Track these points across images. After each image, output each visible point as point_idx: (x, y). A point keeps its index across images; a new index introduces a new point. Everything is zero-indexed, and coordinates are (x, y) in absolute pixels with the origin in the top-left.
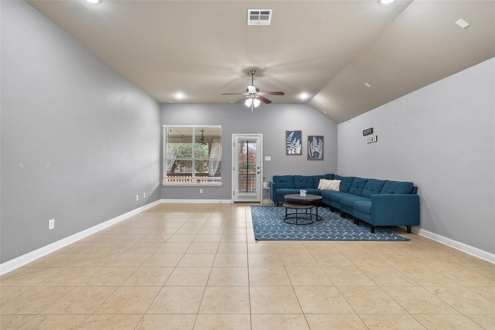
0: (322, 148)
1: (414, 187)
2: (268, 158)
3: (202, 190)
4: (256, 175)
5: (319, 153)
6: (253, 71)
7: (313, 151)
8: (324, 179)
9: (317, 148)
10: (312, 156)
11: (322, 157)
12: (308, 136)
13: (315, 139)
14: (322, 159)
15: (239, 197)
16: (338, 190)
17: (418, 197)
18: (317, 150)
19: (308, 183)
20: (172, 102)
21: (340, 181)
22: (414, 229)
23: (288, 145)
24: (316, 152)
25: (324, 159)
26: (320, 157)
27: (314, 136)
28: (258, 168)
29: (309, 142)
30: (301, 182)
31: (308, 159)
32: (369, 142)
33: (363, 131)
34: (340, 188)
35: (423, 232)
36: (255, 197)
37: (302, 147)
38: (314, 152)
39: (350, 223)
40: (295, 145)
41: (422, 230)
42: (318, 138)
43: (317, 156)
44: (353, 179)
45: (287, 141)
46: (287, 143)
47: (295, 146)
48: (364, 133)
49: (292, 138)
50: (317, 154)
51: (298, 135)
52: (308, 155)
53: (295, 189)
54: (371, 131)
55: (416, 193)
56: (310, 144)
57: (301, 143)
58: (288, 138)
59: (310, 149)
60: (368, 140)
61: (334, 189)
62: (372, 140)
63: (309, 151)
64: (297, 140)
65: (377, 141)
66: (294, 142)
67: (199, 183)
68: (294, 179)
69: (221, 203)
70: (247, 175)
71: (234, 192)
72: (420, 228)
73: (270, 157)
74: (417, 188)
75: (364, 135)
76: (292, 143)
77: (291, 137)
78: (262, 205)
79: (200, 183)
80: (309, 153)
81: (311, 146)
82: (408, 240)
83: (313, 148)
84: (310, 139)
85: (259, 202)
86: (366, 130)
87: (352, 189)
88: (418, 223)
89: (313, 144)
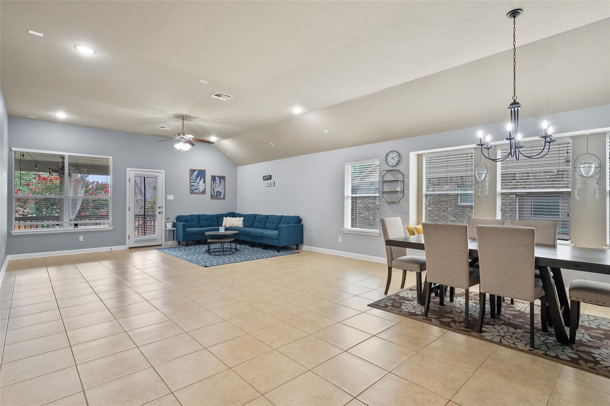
0: (224, 187)
1: (300, 219)
2: (170, 197)
3: (82, 237)
4: (157, 216)
5: (221, 193)
6: (184, 117)
7: (216, 190)
8: (228, 217)
9: (219, 188)
10: (215, 195)
11: (224, 197)
12: (211, 176)
13: (217, 179)
14: (224, 198)
15: (136, 242)
16: (242, 226)
17: (303, 225)
18: (220, 190)
19: (213, 222)
20: (35, 117)
21: (243, 218)
22: (300, 246)
23: (192, 184)
24: (218, 191)
25: (226, 198)
26: (222, 196)
27: (217, 176)
28: (160, 208)
29: (212, 182)
30: (206, 220)
31: (211, 199)
32: (268, 186)
33: (263, 177)
34: (243, 224)
35: (305, 247)
36: (155, 240)
37: (205, 187)
38: (217, 192)
39: (260, 250)
40: (198, 183)
41: (304, 246)
42: (220, 178)
43: (220, 195)
44: (255, 216)
45: (190, 179)
46: (191, 182)
47: (199, 185)
48: (264, 178)
49: (196, 177)
50: (219, 193)
51: (202, 174)
52: (212, 194)
53: (201, 228)
54: (270, 178)
55: (301, 223)
56: (213, 184)
57: (204, 182)
58: (192, 177)
59: (213, 189)
60: (267, 184)
61: (239, 225)
62: (271, 184)
63: (212, 191)
64: (201, 179)
65: (274, 185)
66: (198, 181)
67: (76, 228)
68: (199, 218)
69: (111, 250)
70: (145, 215)
71: (129, 236)
72: (303, 245)
73: (173, 196)
74: (302, 219)
75: (264, 180)
76: (196, 181)
77: (195, 175)
78: (164, 247)
79: (78, 228)
80: (213, 192)
81: (214, 186)
82: (299, 253)
83: (216, 187)
84: (213, 178)
85: (161, 245)
86: (266, 176)
87: (256, 224)
88: (302, 242)
89: (216, 184)
